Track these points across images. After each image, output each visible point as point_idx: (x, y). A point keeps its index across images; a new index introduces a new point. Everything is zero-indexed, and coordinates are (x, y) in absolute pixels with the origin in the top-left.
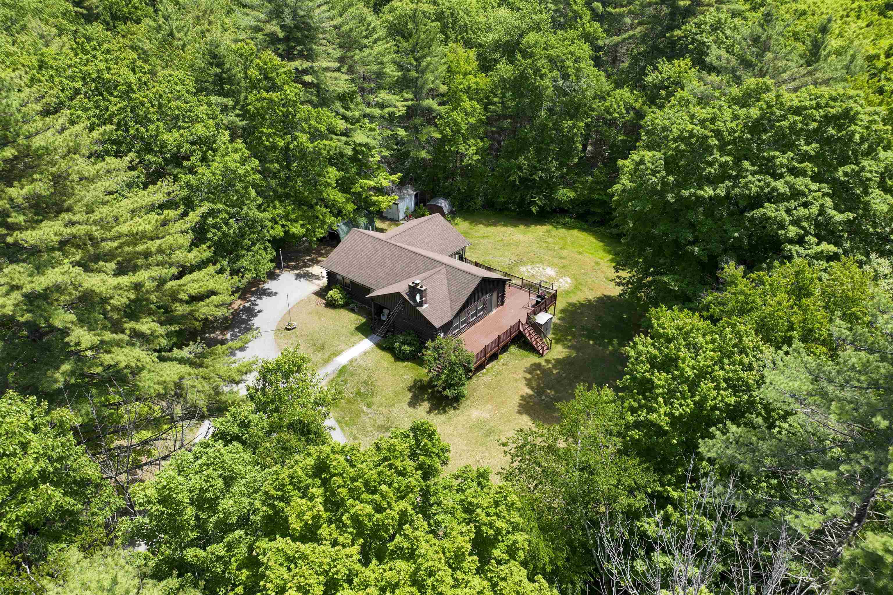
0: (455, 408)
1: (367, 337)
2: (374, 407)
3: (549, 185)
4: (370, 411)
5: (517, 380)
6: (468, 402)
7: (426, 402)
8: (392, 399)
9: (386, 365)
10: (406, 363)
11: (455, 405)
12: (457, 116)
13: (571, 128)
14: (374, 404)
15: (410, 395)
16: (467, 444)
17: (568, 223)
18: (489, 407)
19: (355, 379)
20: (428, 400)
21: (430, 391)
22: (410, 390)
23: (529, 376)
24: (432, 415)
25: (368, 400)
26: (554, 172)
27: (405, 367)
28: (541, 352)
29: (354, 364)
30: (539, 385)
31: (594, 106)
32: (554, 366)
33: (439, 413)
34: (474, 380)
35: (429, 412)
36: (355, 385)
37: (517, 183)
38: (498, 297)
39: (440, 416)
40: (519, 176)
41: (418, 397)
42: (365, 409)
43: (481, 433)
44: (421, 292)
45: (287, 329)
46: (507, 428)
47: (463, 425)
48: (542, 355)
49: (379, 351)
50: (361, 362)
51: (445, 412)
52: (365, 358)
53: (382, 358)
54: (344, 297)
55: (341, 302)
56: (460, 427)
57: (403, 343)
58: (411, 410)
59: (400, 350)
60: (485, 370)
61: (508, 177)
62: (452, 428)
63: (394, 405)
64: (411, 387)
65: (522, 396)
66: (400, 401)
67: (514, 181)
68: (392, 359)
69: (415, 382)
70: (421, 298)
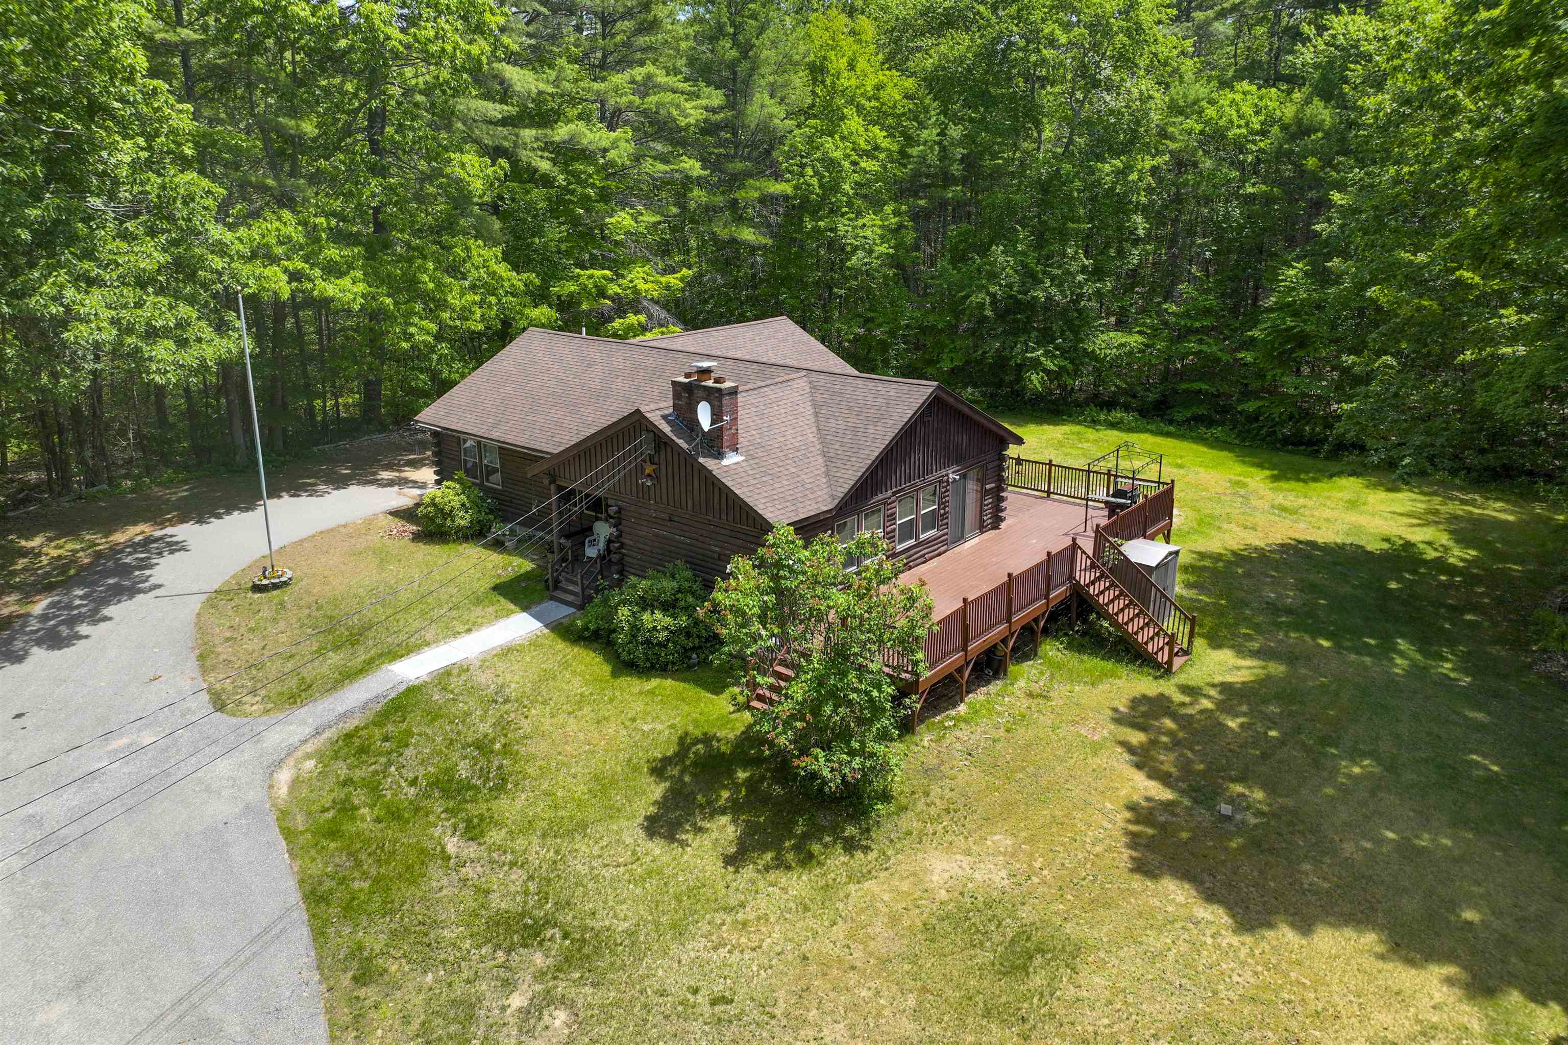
0: (850, 846)
1: (525, 608)
2: (495, 836)
3: (1069, 323)
4: (471, 850)
5: (1096, 748)
6: (907, 821)
7: (724, 820)
8: (580, 804)
9: (576, 686)
10: (655, 682)
11: (850, 830)
12: (833, 148)
13: (1122, 173)
14: (499, 825)
15: (657, 791)
16: (917, 1013)
17: (1121, 421)
18: (1001, 840)
19: (438, 732)
20: (735, 808)
21: (742, 775)
22: (658, 770)
23: (1137, 738)
24: (748, 872)
25: (473, 810)
26: (1080, 285)
27: (652, 692)
28: (1163, 657)
29: (456, 683)
30: (1185, 767)
31: (1171, 129)
32: (1225, 706)
33: (781, 864)
34: (925, 737)
35: (733, 861)
36: (437, 753)
37: (988, 313)
38: (984, 493)
39: (783, 878)
40: (993, 296)
41: (689, 798)
42: (452, 845)
43: (984, 957)
44: (716, 397)
45: (257, 588)
46: (1102, 933)
47: (894, 920)
48: (1166, 670)
49: (561, 645)
50: (483, 678)
51: (807, 859)
52: (501, 666)
53: (565, 665)
54: (476, 505)
55: (463, 520)
56: (878, 927)
57: (646, 604)
58: (657, 848)
59: (635, 629)
60: (962, 708)
61: (967, 297)
62: (840, 930)
63: (582, 827)
64: (666, 761)
65: (1132, 807)
66: (613, 813)
67: (982, 306)
68: (607, 669)
69: (684, 743)
70: (716, 416)
